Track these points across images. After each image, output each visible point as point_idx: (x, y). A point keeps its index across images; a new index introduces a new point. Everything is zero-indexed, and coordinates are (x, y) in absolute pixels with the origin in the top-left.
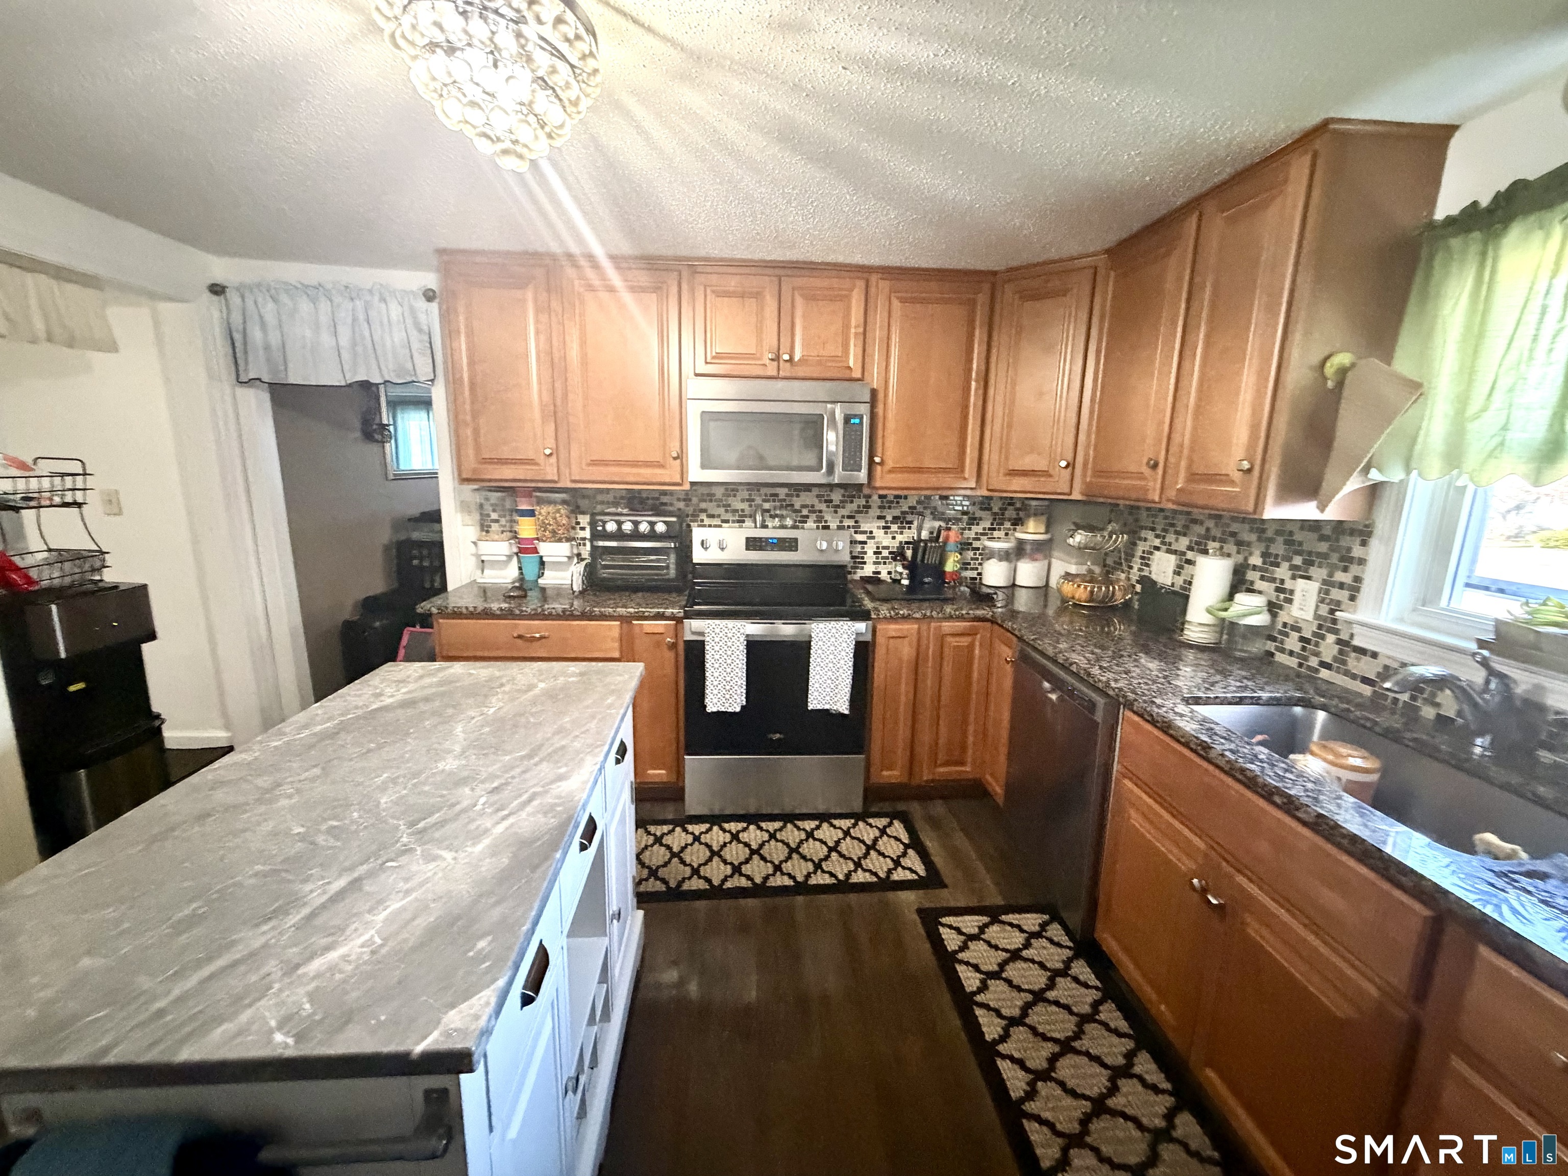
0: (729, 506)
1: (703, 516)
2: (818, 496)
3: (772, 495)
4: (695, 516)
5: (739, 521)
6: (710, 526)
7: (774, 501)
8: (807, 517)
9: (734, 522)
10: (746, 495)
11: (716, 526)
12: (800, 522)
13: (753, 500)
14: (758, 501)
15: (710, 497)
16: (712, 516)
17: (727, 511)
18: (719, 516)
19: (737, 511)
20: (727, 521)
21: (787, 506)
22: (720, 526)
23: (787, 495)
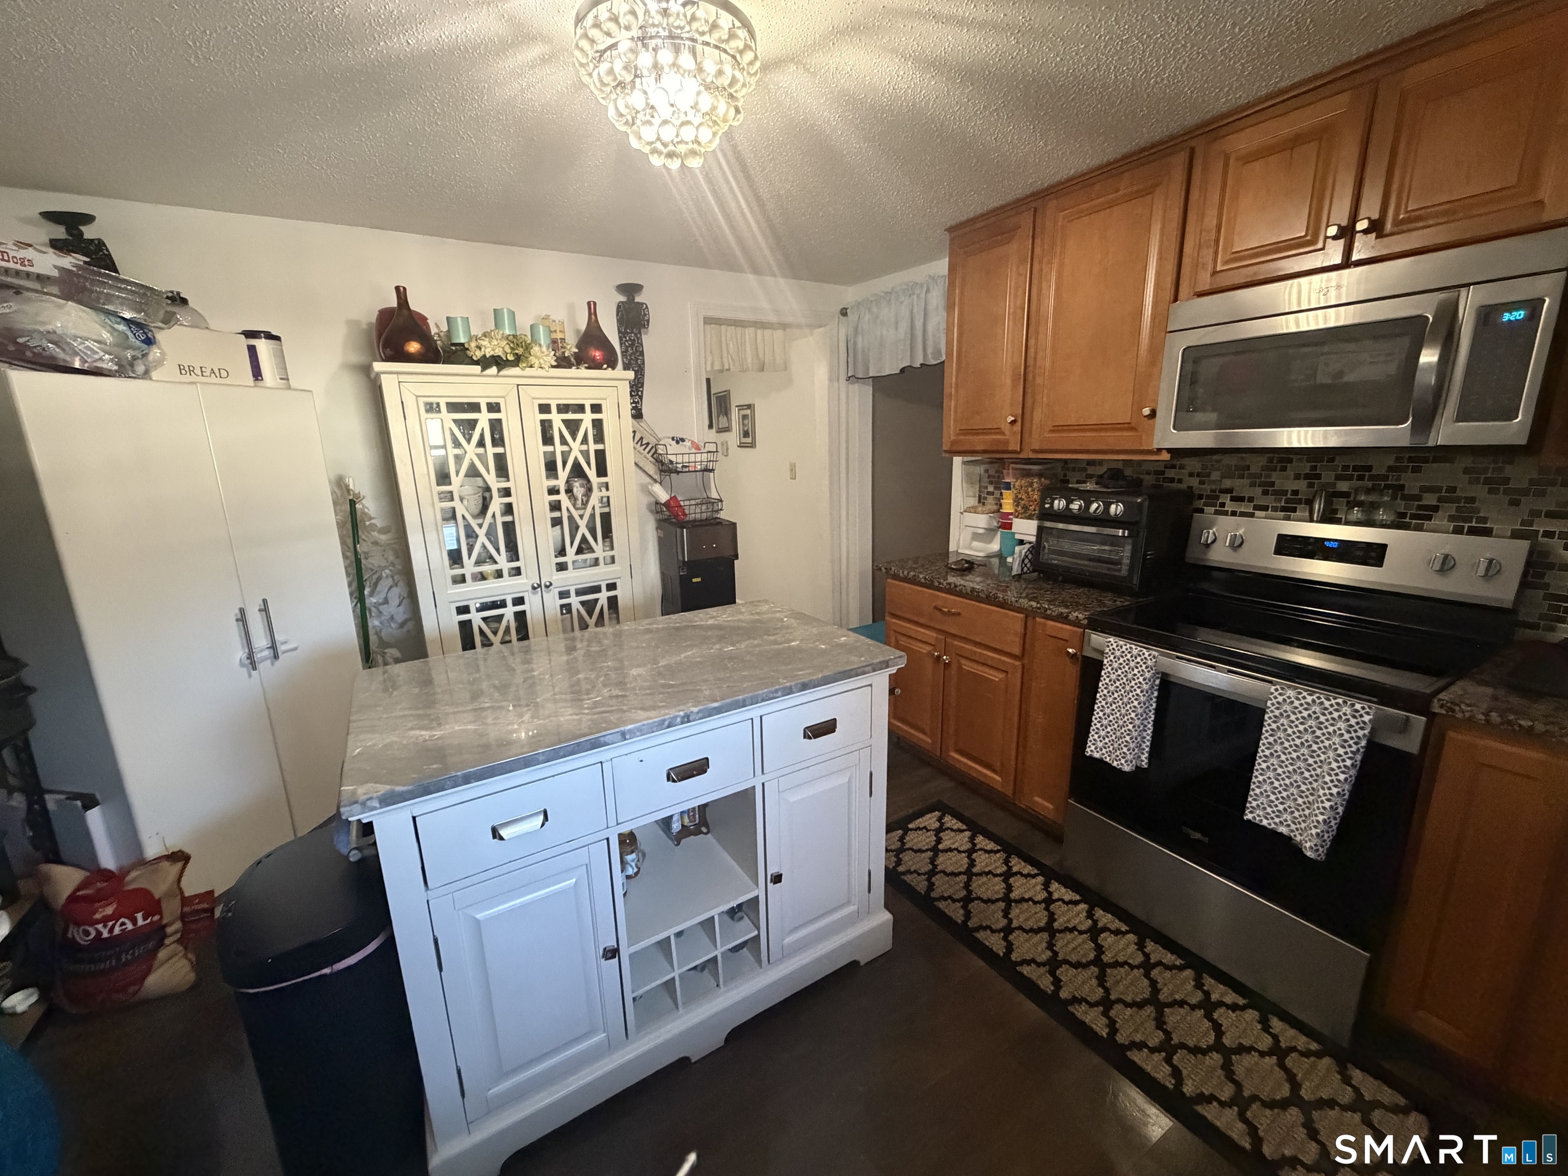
0: (1272, 484)
1: (1226, 499)
2: (1466, 471)
3: (1355, 468)
4: (1212, 499)
5: (1284, 509)
6: (1234, 514)
7: (1361, 478)
8: (1436, 509)
9: (1275, 509)
10: (1306, 468)
11: (1243, 514)
12: (1413, 517)
13: (1318, 477)
14: (1328, 477)
15: (1242, 471)
16: (1240, 499)
17: (1265, 493)
18: (1251, 500)
19: (1285, 493)
20: (1265, 508)
21: (1387, 487)
22: (1252, 515)
23: (1390, 469)
